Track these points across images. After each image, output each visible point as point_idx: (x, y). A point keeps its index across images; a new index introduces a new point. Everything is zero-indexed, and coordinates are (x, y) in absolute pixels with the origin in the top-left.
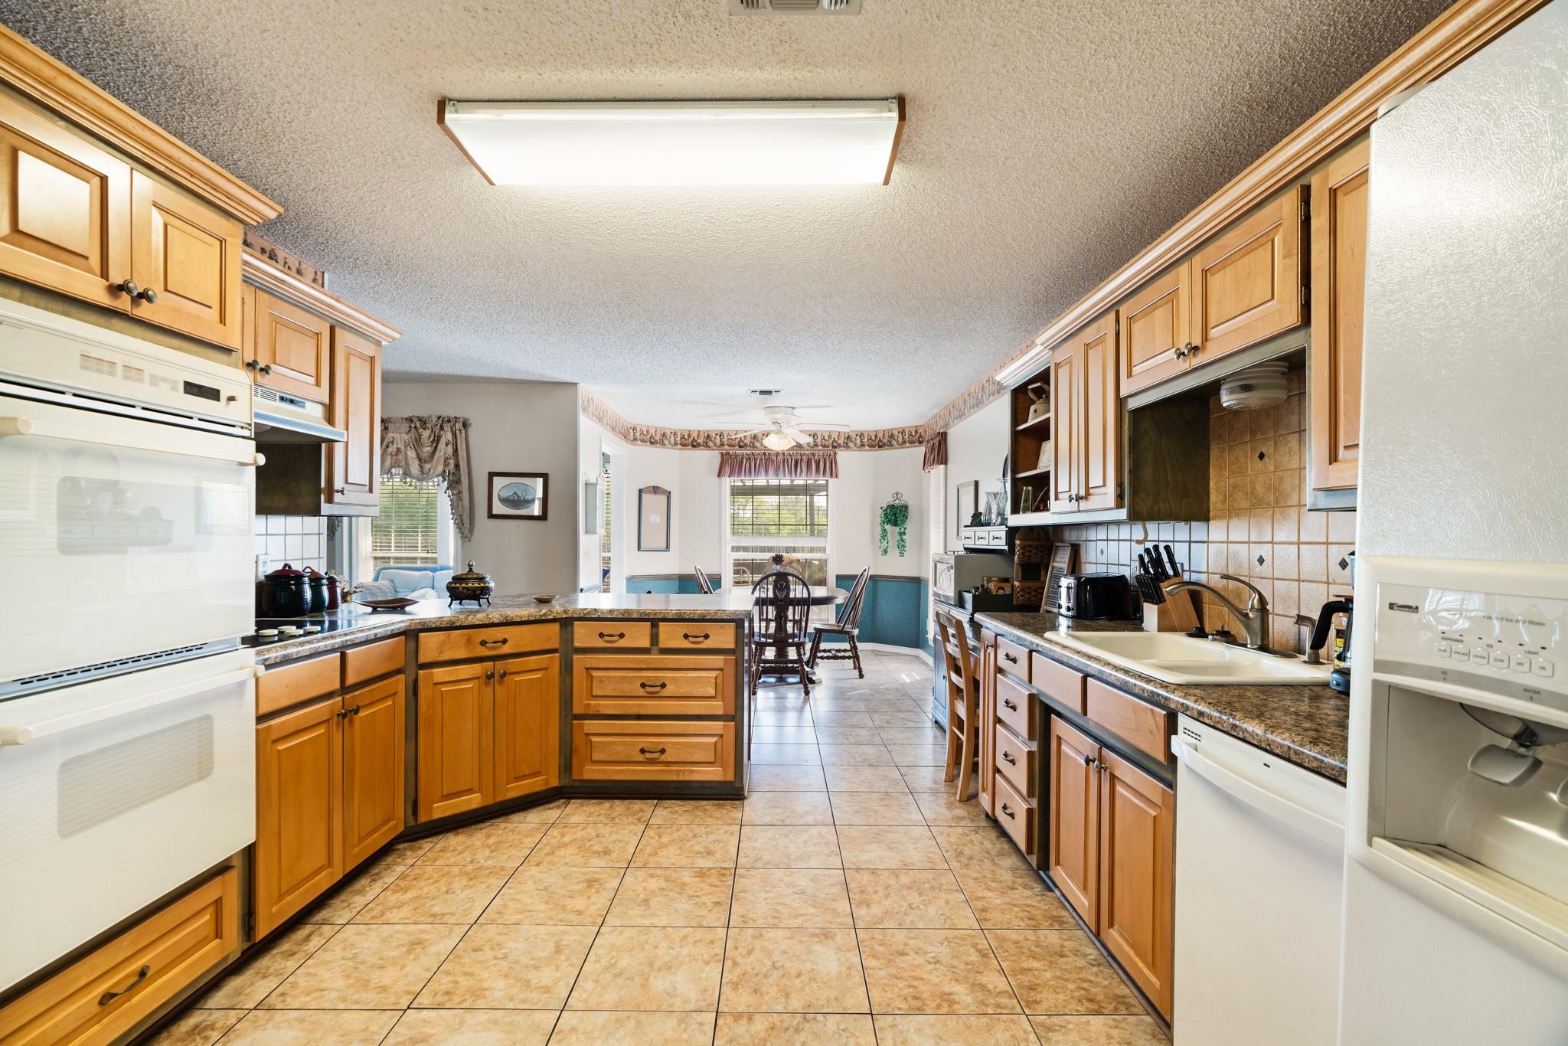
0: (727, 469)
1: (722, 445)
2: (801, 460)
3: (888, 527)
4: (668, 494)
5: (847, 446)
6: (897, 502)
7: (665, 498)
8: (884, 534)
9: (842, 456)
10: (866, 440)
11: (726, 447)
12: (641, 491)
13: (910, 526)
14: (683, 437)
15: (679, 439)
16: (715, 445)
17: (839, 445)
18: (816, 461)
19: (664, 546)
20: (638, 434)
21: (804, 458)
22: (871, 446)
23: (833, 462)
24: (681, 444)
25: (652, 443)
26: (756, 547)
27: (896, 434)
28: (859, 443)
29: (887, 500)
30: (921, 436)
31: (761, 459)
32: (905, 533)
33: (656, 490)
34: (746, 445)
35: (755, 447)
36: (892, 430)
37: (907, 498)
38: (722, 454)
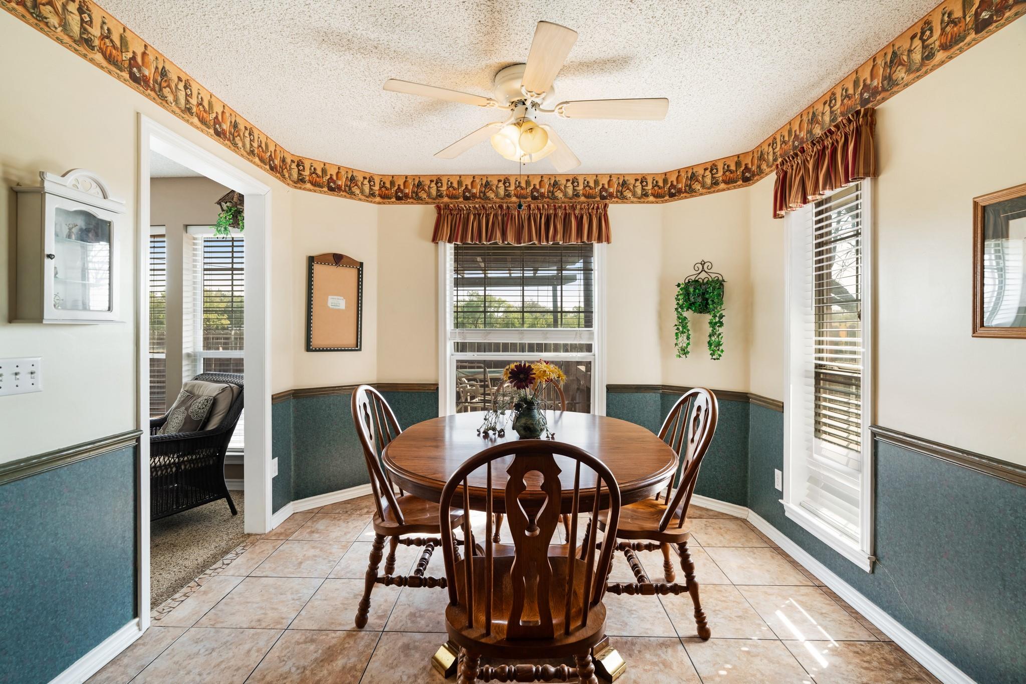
0: (446, 231)
1: (440, 196)
2: (556, 215)
3: (687, 314)
4: (360, 267)
5: (622, 198)
6: (703, 275)
7: (352, 273)
8: (683, 325)
9: (616, 211)
10: (650, 187)
11: (446, 199)
12: (311, 260)
13: (730, 310)
14: (383, 186)
15: (377, 188)
16: (429, 195)
17: (611, 195)
18: (576, 217)
19: (351, 341)
20: (307, 173)
21: (560, 213)
22: (657, 196)
23: (603, 219)
24: (380, 196)
25: (331, 189)
26: (490, 344)
27: (701, 172)
28: (639, 191)
29: (686, 272)
30: (747, 169)
31: (496, 215)
32: (721, 324)
33: (338, 259)
34: (474, 196)
35: (488, 198)
36: (692, 167)
37: (721, 268)
38: (438, 208)
